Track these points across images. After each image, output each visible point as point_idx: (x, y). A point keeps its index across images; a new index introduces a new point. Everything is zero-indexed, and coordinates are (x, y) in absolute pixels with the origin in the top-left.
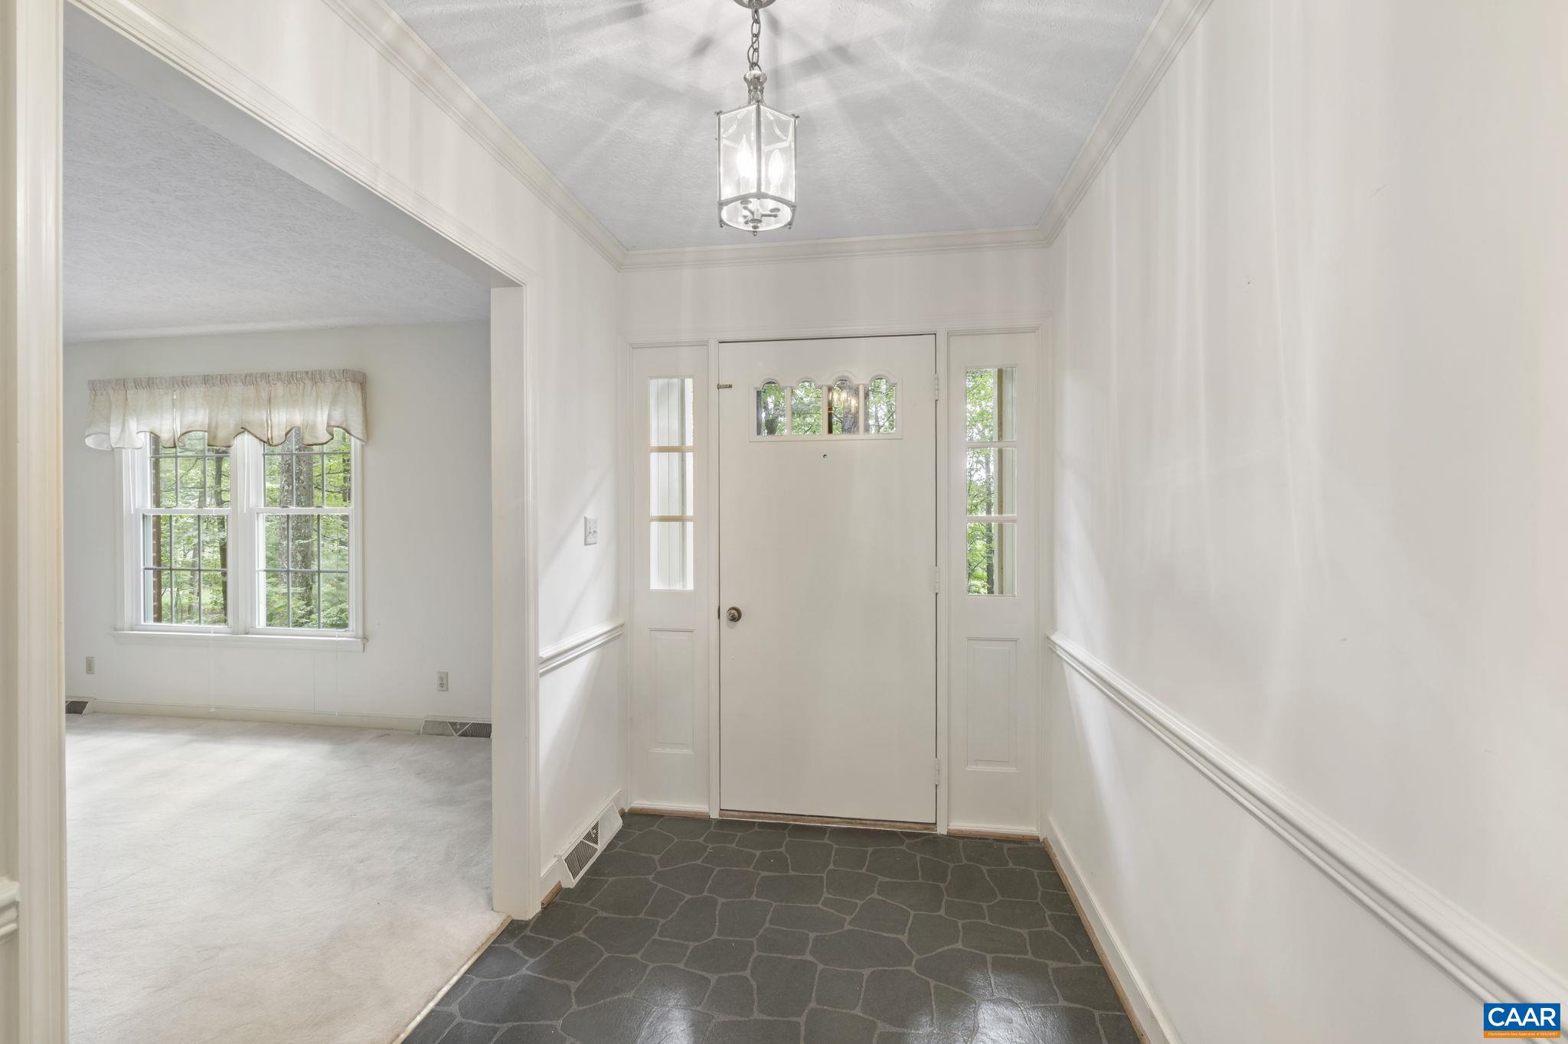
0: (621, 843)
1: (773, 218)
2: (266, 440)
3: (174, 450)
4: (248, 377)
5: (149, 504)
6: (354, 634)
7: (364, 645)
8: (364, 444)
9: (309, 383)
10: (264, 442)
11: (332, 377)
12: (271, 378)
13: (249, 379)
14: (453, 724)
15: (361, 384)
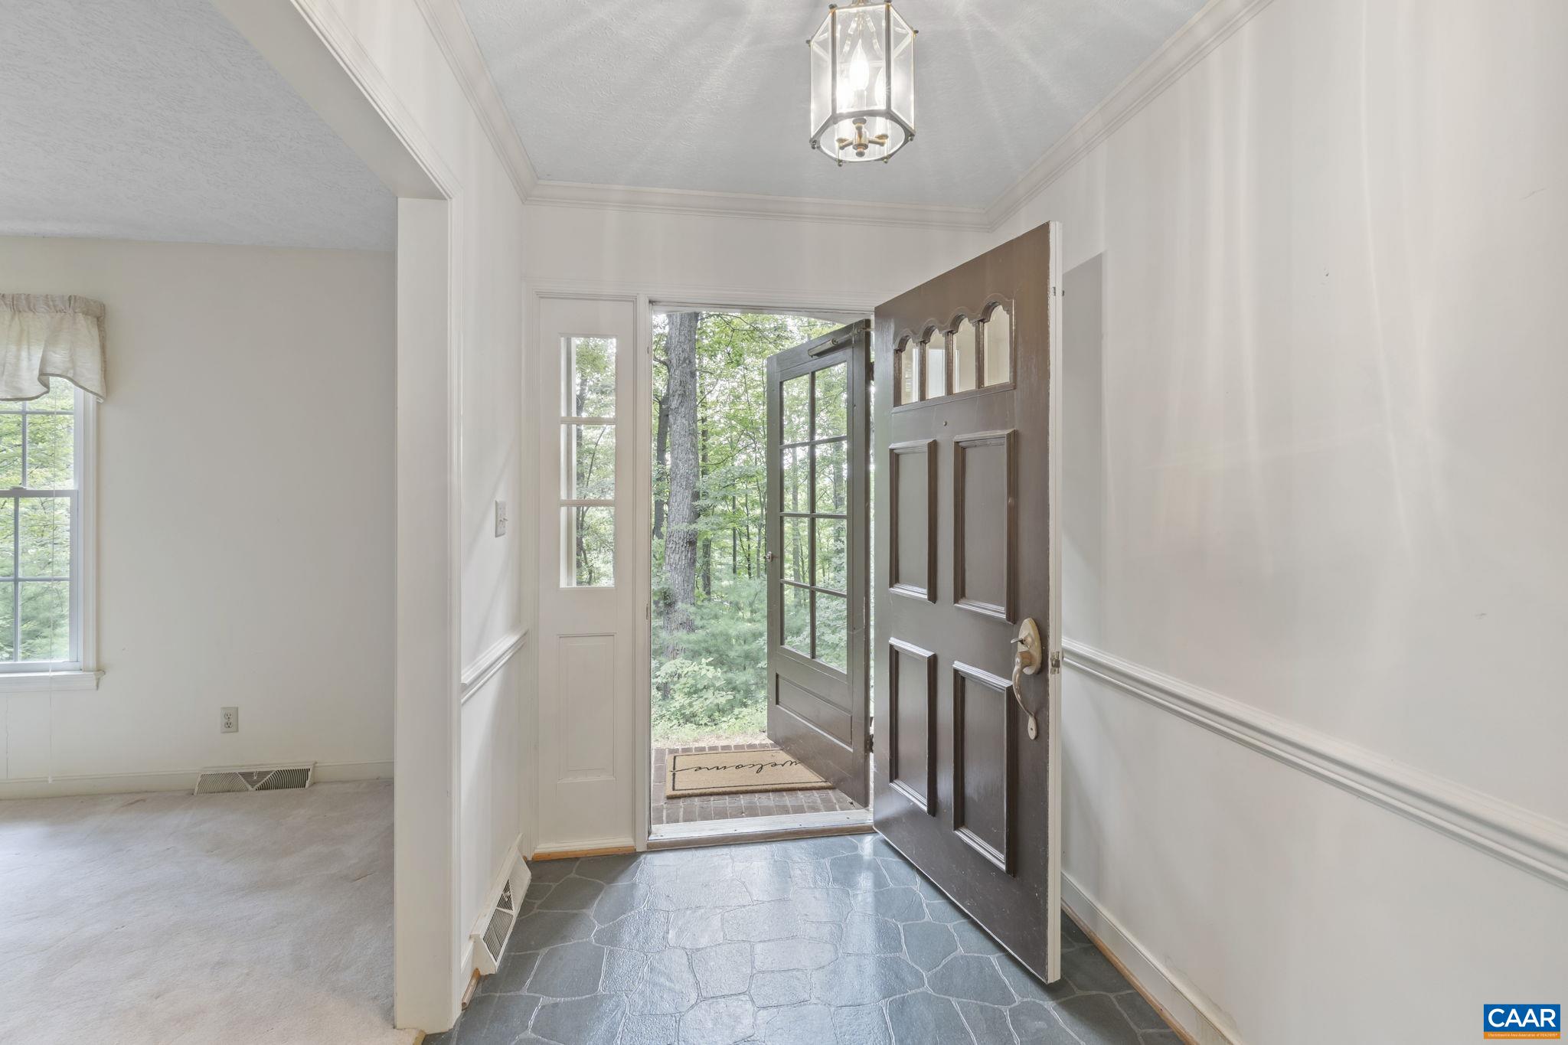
0: (538, 902)
1: (878, 146)
6: (80, 665)
7: (99, 679)
8: (101, 401)
9: (6, 309)
11: (48, 306)
14: (247, 776)
15: (98, 318)
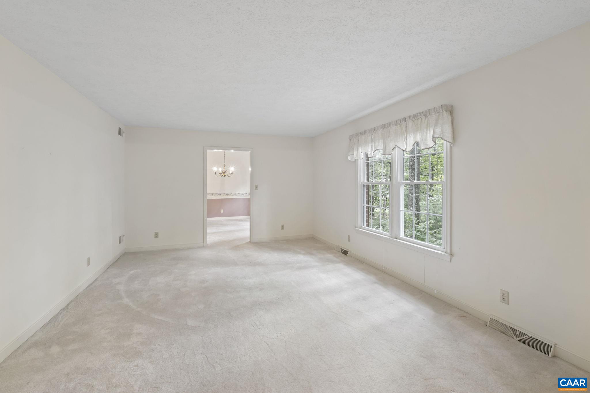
2: (404, 150)
3: (372, 158)
4: (397, 121)
5: (366, 181)
6: (445, 250)
7: (451, 259)
8: (452, 145)
9: (423, 117)
10: (404, 151)
11: (435, 112)
12: (407, 119)
13: (398, 122)
14: (514, 330)
15: (451, 111)
